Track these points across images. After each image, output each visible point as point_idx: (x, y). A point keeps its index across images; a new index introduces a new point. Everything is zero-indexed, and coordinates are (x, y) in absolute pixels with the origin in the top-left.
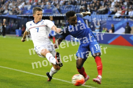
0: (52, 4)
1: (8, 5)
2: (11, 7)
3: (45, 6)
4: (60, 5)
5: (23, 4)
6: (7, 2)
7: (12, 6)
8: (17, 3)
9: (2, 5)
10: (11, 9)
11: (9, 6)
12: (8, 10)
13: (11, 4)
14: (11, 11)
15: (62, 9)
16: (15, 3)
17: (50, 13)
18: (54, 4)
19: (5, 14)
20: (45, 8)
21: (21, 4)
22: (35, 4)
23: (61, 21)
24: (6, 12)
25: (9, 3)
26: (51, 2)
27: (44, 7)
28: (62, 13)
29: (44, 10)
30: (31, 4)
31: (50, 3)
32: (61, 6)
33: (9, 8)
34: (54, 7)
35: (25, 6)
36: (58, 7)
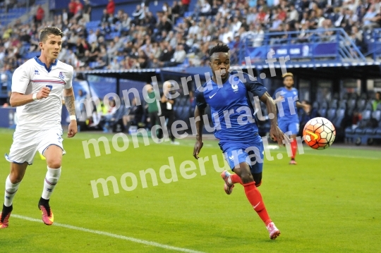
0: (338, 23)
1: (186, 33)
2: (195, 41)
3: (313, 32)
4: (366, 29)
5: (237, 26)
6: (182, 23)
7: (199, 37)
8: (215, 24)
9: (164, 33)
10: (197, 45)
11: (188, 37)
12: (187, 49)
13: (194, 30)
14: (197, 51)
15: (373, 41)
16: (210, 27)
17: (329, 55)
18: (344, 25)
19: (176, 64)
20: (311, 40)
21: (230, 29)
22: (276, 25)
23: (370, 83)
24: (179, 55)
25: (190, 25)
26: (335, 19)
27: (308, 37)
28: (372, 56)
29: (310, 46)
30: (263, 26)
31: (329, 21)
32: (369, 32)
33: (189, 43)
34: (343, 35)
35: (244, 35)
36: (359, 35)
